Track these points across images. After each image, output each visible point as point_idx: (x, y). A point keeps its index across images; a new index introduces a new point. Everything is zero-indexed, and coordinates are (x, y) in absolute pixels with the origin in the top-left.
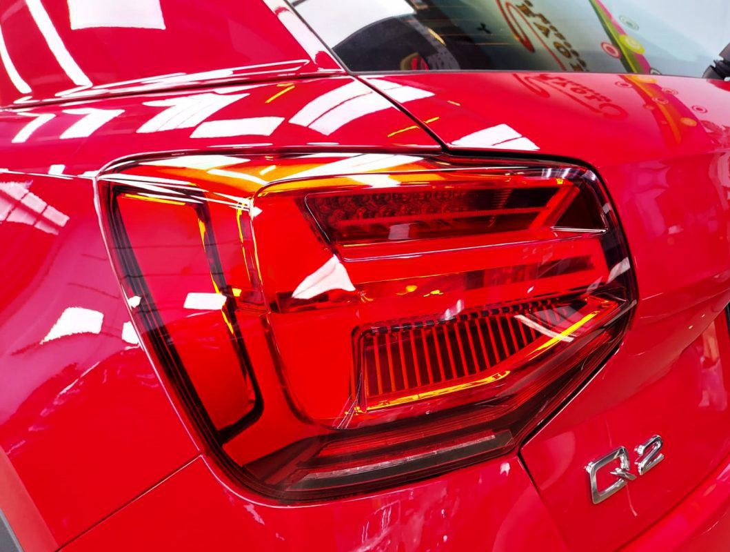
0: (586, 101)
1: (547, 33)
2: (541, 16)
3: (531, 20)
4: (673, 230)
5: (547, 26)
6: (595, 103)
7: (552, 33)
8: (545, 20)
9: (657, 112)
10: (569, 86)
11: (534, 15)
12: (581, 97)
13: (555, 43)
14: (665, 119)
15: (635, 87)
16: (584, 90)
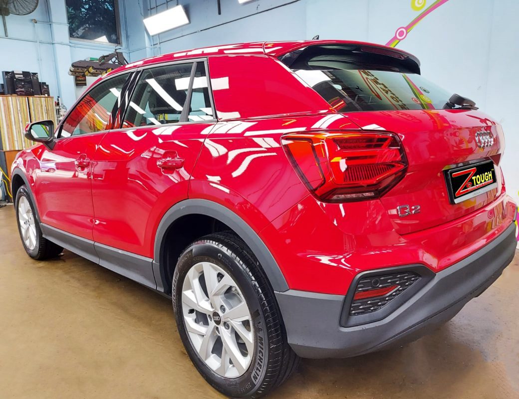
0: (407, 118)
1: (387, 92)
2: (383, 84)
3: (378, 86)
4: (432, 157)
5: (387, 89)
6: (410, 118)
7: (389, 92)
8: (385, 86)
9: (434, 122)
10: (400, 113)
11: (380, 84)
12: (405, 117)
13: (391, 97)
14: (437, 123)
15: (428, 114)
16: (406, 115)
